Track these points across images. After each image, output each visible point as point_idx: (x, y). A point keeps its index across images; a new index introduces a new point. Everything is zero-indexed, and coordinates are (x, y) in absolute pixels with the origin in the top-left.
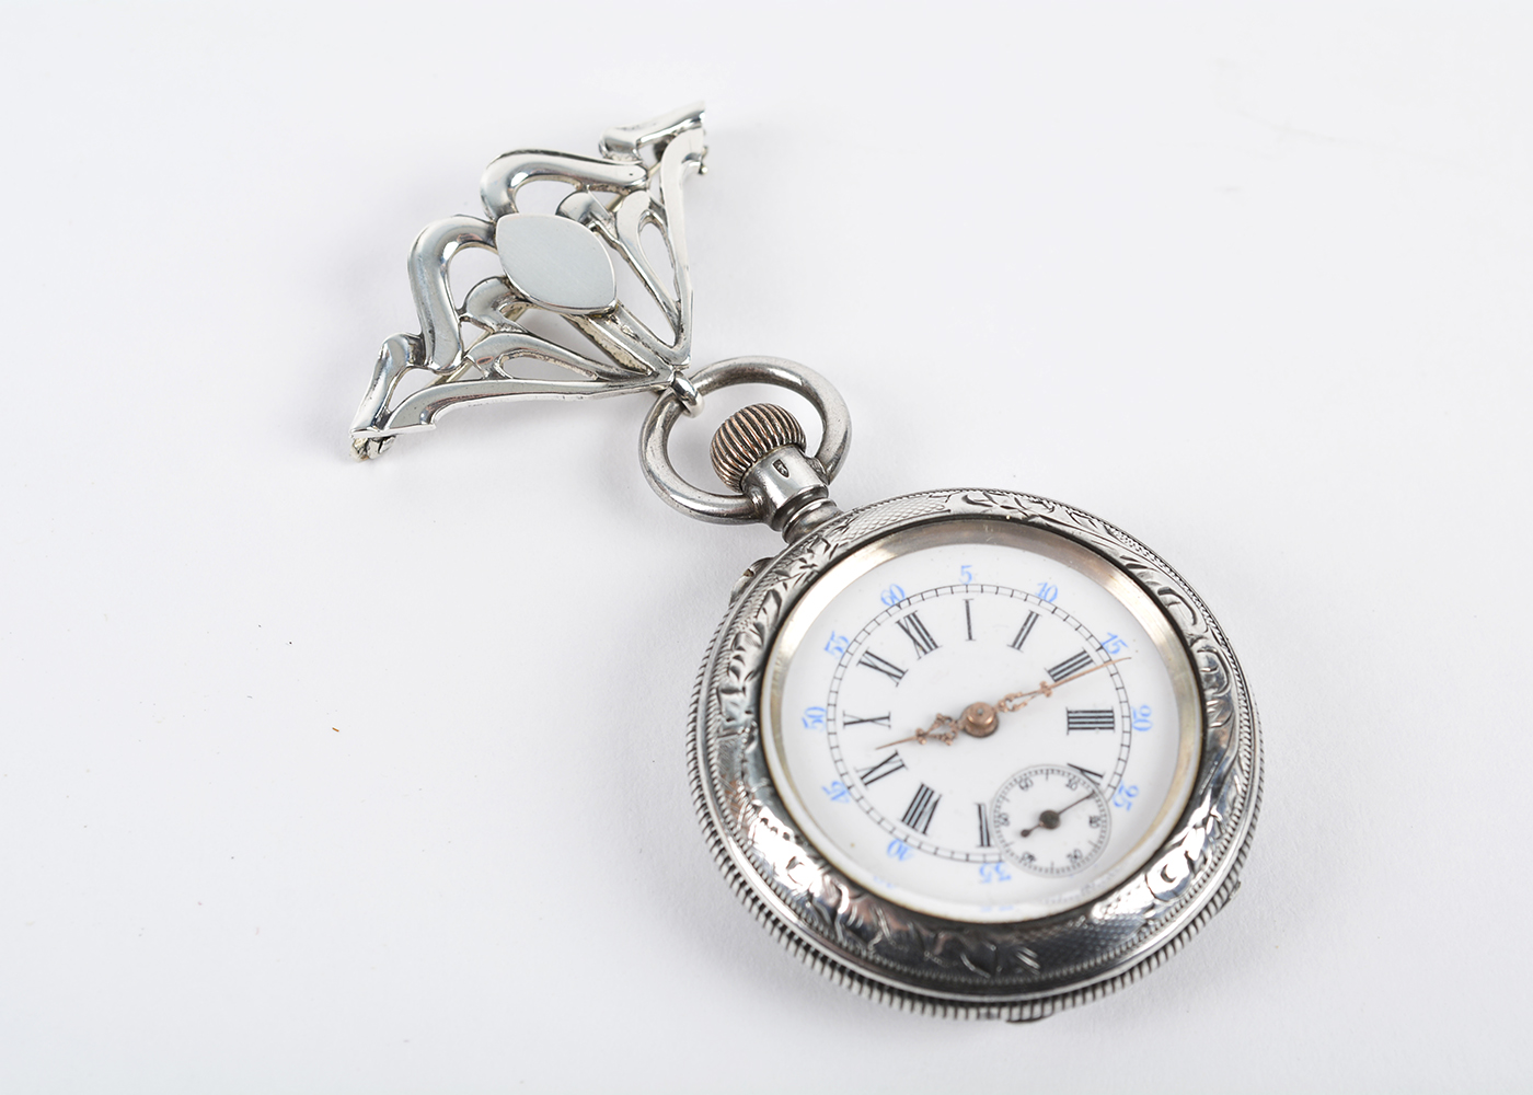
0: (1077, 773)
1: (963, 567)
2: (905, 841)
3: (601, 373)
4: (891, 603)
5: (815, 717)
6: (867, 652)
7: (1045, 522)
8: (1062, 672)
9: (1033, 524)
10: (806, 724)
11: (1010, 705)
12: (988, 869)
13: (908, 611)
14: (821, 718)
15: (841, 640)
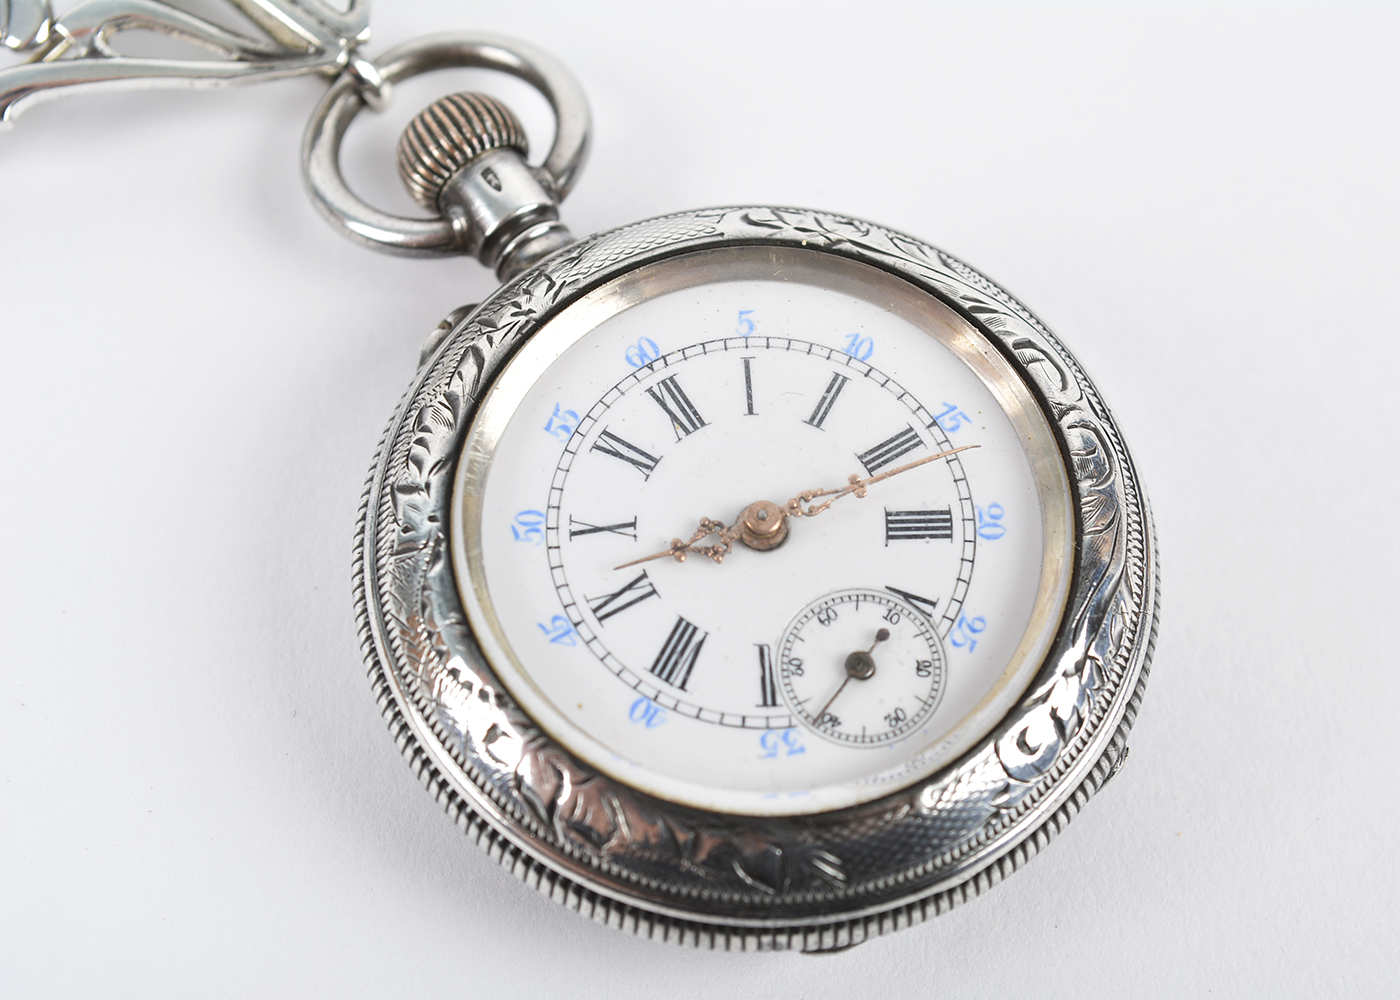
0: (900, 600)
1: (741, 313)
2: (655, 699)
3: (245, 50)
4: (640, 365)
5: (529, 525)
6: (605, 432)
7: (855, 249)
8: (877, 458)
9: (840, 253)
10: (517, 535)
11: (805, 507)
12: (772, 737)
13: (662, 374)
14: (539, 527)
15: (568, 416)
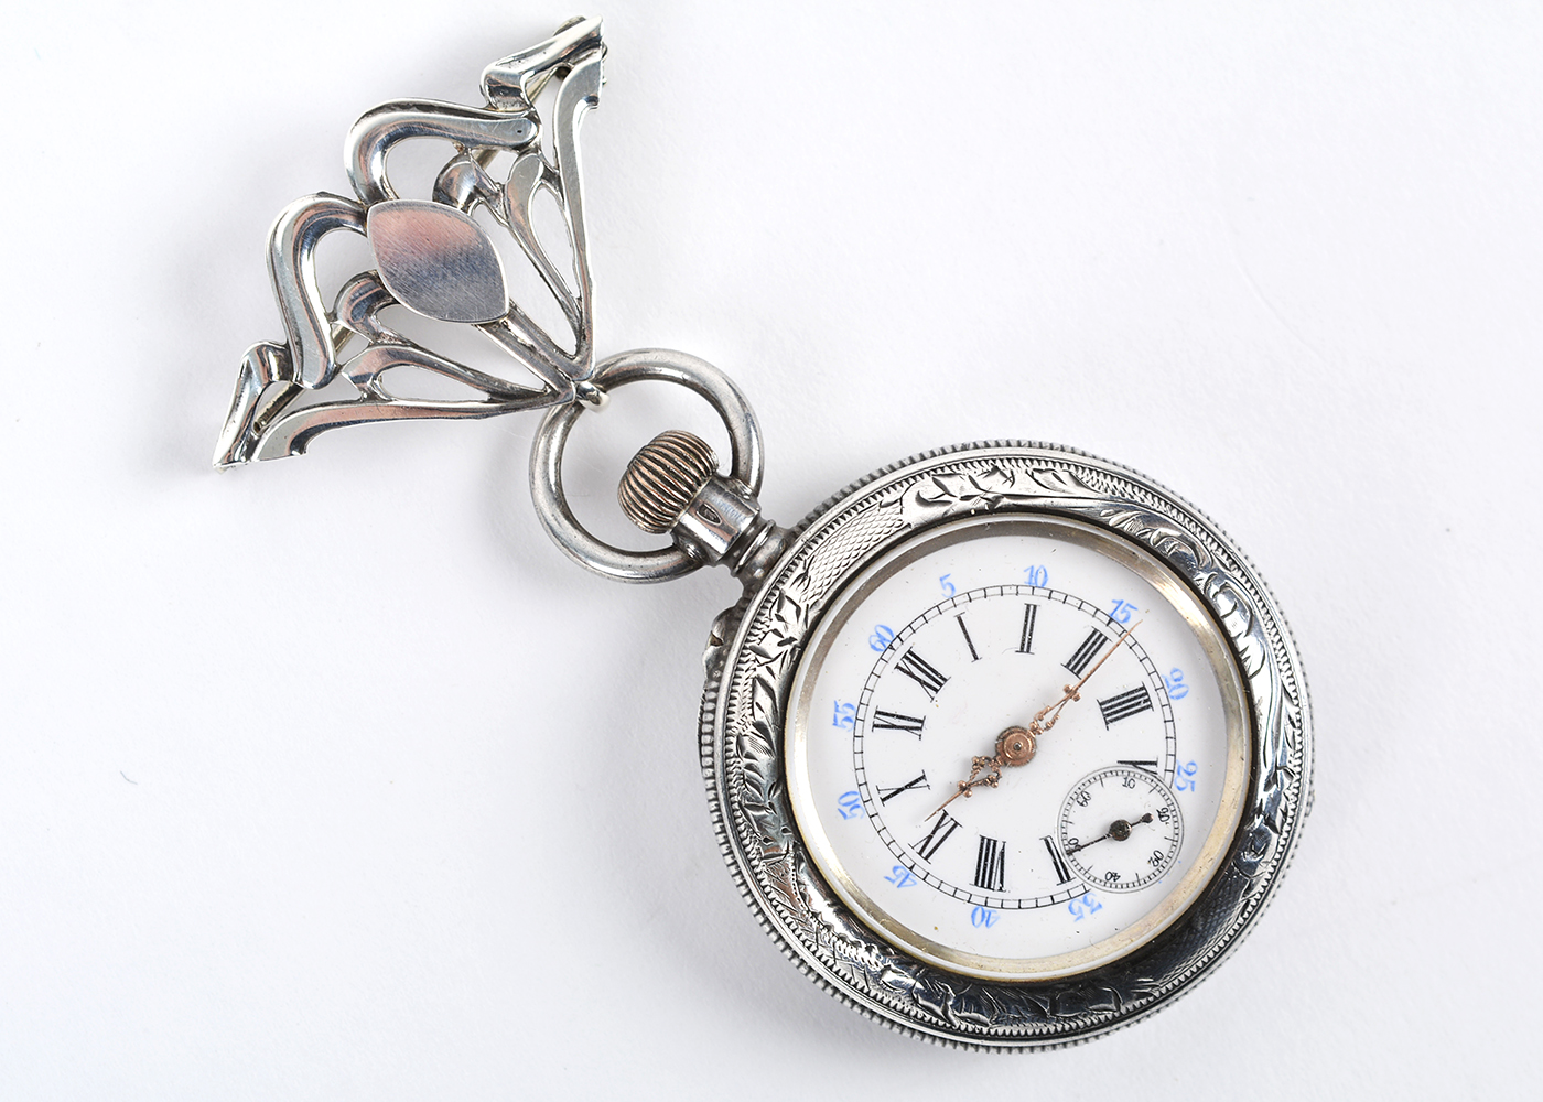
0: (1130, 768)
1: (941, 579)
2: (986, 904)
4: (883, 648)
5: (850, 804)
6: (878, 712)
8: (1079, 662)
9: (999, 508)
10: (844, 815)
11: (1042, 724)
12: (1076, 904)
13: (903, 650)
14: (857, 803)
15: (846, 709)
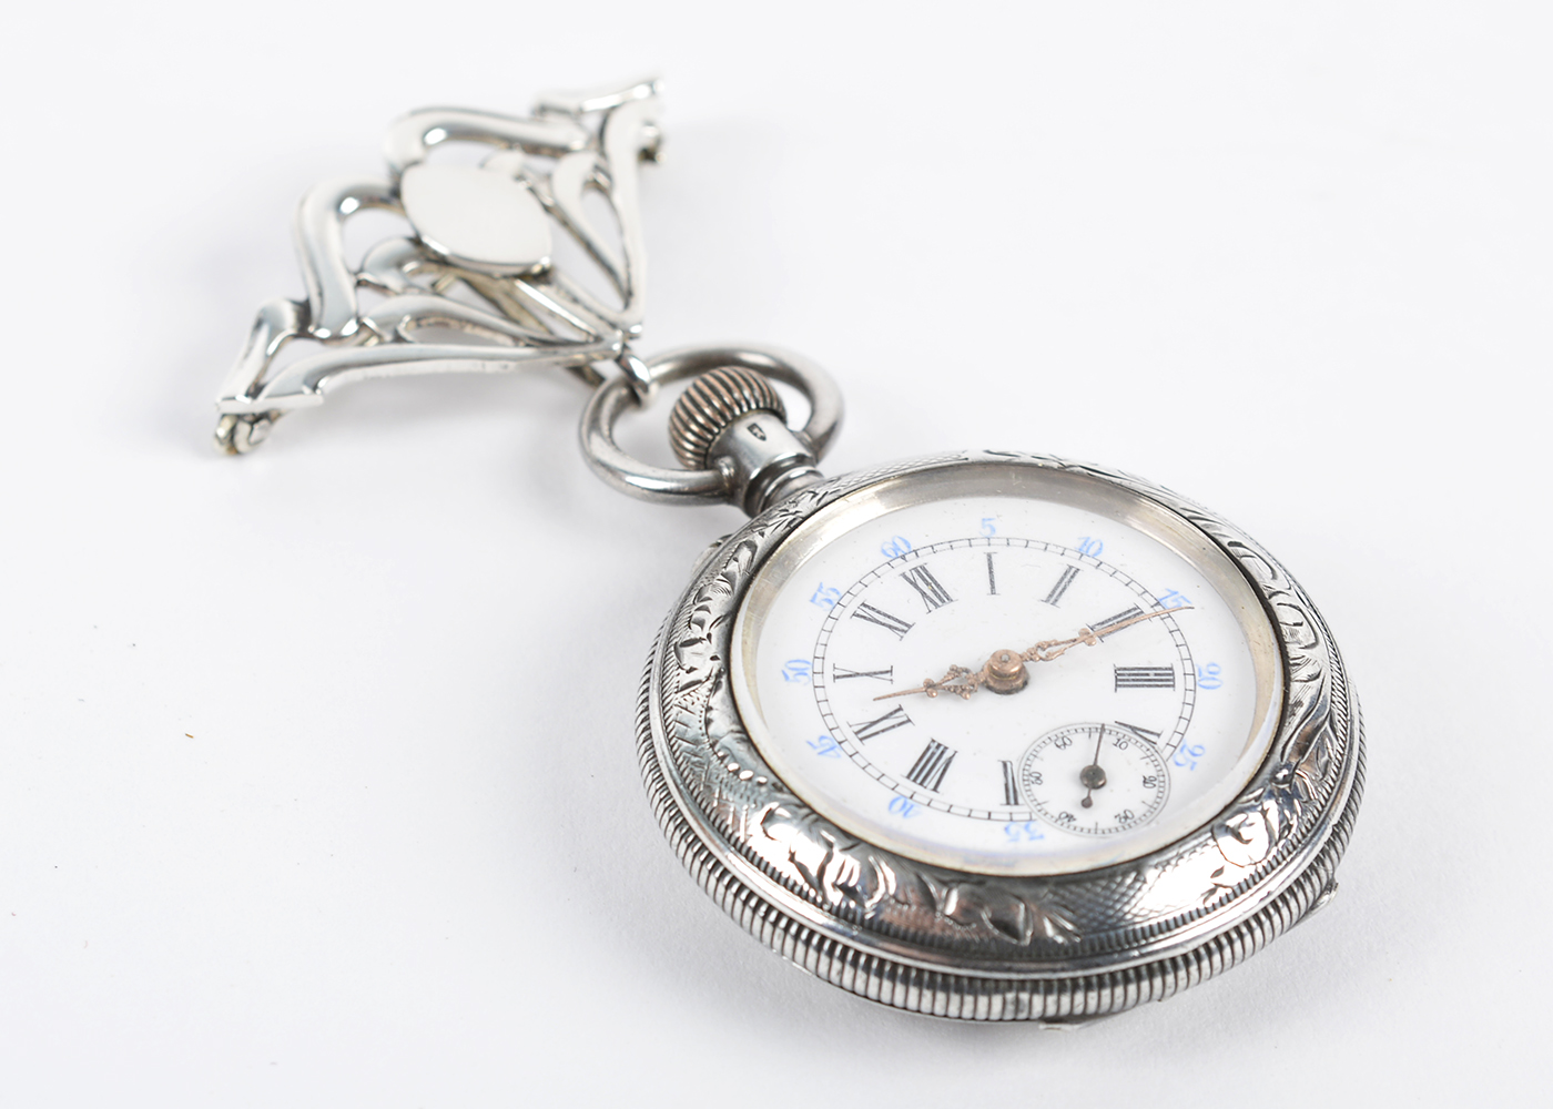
0: (1124, 731)
1: (984, 520)
2: (911, 797)
4: (894, 556)
5: (794, 670)
6: (864, 605)
7: (1085, 471)
9: (1073, 473)
10: (786, 677)
11: (1042, 654)
12: (1014, 828)
13: (913, 562)
14: (806, 672)
15: (830, 592)
